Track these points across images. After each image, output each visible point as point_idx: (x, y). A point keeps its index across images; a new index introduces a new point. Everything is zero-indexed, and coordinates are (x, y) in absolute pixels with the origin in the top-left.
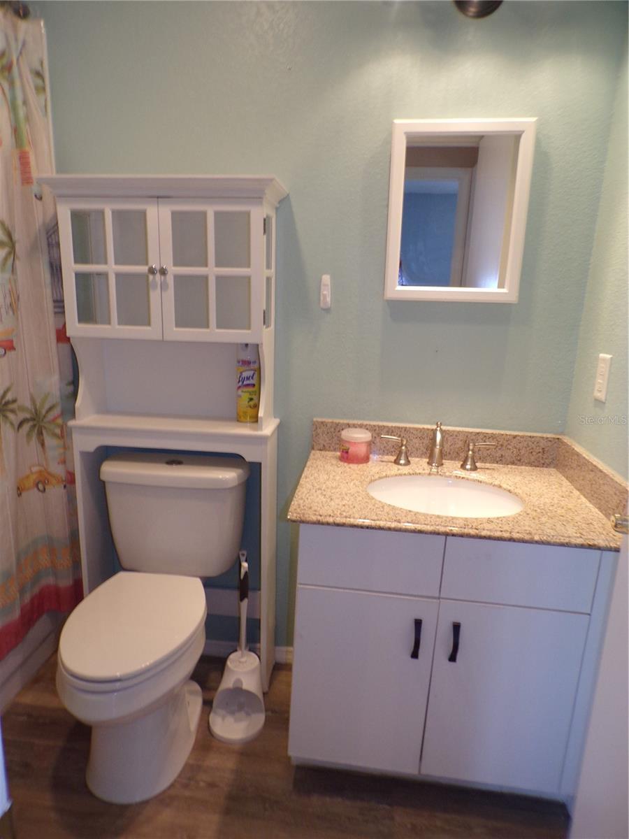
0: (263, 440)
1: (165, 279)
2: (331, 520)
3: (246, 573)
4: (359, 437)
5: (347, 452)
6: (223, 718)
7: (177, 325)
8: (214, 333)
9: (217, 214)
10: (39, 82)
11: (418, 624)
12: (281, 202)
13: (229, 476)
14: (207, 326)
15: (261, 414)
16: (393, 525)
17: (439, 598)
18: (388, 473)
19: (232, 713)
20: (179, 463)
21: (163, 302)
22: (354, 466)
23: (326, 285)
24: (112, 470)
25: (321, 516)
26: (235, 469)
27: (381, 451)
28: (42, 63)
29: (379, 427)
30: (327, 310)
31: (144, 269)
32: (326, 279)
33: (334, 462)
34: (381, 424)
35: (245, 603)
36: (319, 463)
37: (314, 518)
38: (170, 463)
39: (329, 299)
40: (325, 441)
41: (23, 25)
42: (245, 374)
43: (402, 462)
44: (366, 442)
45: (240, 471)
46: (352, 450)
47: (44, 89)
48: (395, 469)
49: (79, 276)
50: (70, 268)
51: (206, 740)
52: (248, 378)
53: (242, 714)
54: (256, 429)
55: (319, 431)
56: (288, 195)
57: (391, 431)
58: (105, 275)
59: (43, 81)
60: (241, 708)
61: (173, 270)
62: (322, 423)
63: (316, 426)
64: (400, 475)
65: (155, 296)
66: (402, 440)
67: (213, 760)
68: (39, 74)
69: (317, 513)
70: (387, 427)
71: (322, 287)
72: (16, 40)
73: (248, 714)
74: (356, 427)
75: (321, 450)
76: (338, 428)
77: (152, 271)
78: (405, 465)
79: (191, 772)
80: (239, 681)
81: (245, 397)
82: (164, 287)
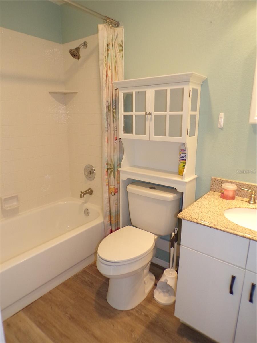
0: (185, 183)
1: (151, 116)
2: (195, 221)
3: (174, 237)
4: (230, 187)
5: (223, 194)
6: (160, 293)
7: (155, 135)
8: (168, 138)
9: (171, 90)
10: (121, 48)
11: (233, 278)
12: (203, 82)
13: (170, 196)
14: (165, 136)
15: (184, 172)
16: (223, 229)
17: (246, 269)
18: (241, 206)
19: (164, 292)
20: (154, 188)
21: (150, 125)
22: (225, 200)
23: (221, 117)
24: (131, 188)
25: (192, 218)
26: (173, 194)
27: (244, 196)
28: (122, 42)
29: (243, 184)
30: (222, 129)
31: (144, 113)
32: (222, 115)
33: (217, 197)
34: (244, 183)
35: (172, 249)
36: (209, 196)
37: (188, 219)
38: (151, 188)
39: (222, 124)
40: (216, 187)
41: (117, 29)
42: (182, 155)
43: (252, 202)
44: (234, 190)
45: (175, 195)
46: (225, 193)
47: (122, 50)
48: (246, 205)
49: (125, 117)
50: (122, 113)
51: (150, 298)
52: (183, 157)
53: (168, 294)
54: (182, 178)
55: (214, 182)
56: (207, 79)
57: (249, 187)
58: (131, 116)
59: (122, 47)
60: (168, 291)
61: (154, 113)
62: (216, 179)
63: (213, 180)
64: (248, 208)
65: (147, 123)
66: (252, 192)
67: (150, 307)
68: (121, 46)
69: (191, 217)
70: (248, 184)
71: (219, 118)
72: (115, 35)
73: (170, 295)
74: (232, 183)
75: (214, 191)
76: (223, 182)
77: (146, 114)
78: (253, 204)
79: (141, 307)
80: (167, 280)
81: (182, 164)
82: (151, 120)
